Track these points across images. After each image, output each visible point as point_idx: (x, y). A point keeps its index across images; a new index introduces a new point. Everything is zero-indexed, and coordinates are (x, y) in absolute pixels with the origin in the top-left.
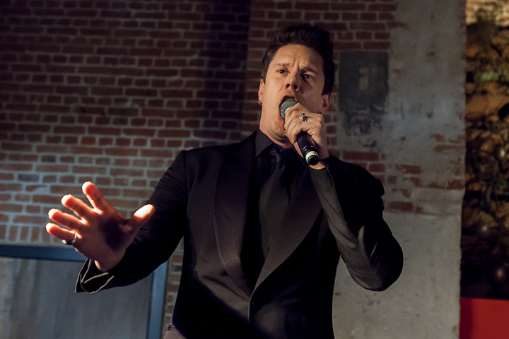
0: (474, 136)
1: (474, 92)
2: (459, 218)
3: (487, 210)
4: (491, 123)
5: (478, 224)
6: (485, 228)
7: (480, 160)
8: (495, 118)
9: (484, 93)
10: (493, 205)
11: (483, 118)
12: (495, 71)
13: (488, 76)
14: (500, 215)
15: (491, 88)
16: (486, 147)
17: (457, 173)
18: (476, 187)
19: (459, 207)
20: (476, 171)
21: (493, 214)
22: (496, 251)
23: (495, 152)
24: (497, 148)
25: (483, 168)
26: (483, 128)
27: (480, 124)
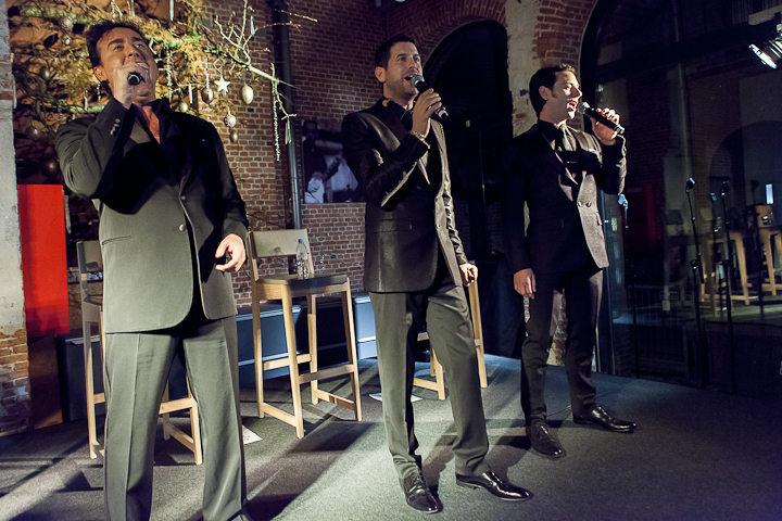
0: (23, 61)
1: (22, 24)
2: (11, 123)
3: (38, 118)
4: (38, 50)
5: (30, 129)
6: (36, 131)
7: (30, 79)
8: (42, 47)
9: (30, 25)
10: (43, 115)
11: (30, 46)
12: (38, 8)
13: (32, 11)
14: (50, 123)
15: (35, 22)
16: (34, 69)
17: (6, 86)
18: (28, 101)
19: (10, 114)
20: (26, 88)
21: (43, 122)
22: (49, 150)
23: (41, 74)
24: (43, 69)
25: (33, 87)
26: (31, 54)
27: (28, 51)
